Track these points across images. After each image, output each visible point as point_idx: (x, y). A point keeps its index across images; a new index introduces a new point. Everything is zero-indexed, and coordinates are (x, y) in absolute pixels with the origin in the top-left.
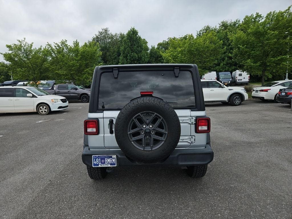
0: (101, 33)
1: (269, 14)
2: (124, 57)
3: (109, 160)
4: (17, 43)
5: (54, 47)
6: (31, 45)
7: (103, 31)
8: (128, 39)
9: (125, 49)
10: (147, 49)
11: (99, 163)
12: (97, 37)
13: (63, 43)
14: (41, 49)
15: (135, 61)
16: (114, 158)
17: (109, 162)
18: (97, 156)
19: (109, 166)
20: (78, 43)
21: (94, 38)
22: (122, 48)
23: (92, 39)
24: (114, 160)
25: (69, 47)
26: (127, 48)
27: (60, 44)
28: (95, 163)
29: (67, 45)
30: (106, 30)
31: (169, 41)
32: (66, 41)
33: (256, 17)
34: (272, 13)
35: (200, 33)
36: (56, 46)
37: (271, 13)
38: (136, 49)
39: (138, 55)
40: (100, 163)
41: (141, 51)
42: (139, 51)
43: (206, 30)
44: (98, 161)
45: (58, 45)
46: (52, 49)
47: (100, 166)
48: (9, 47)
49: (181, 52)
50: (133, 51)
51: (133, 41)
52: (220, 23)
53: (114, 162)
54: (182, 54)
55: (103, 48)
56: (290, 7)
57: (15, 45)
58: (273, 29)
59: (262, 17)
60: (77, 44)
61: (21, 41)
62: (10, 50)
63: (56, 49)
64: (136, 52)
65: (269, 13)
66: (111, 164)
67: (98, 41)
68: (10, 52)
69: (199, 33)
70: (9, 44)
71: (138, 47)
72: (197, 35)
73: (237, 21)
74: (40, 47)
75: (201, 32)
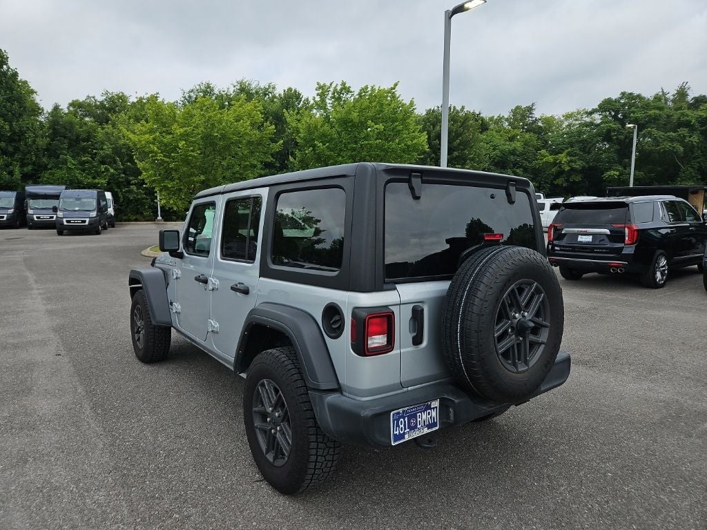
1: (364, 90)
3: (424, 417)
10: (36, 110)
11: (405, 429)
16: (434, 408)
17: (424, 422)
18: (401, 410)
19: (426, 431)
24: (434, 414)
28: (397, 432)
31: (105, 100)
33: (341, 89)
34: (369, 89)
35: (190, 97)
37: (366, 87)
39: (11, 125)
40: (408, 430)
41: (21, 115)
42: (13, 114)
43: (205, 92)
44: (402, 426)
47: (407, 438)
49: (185, 136)
52: (236, 84)
53: (434, 419)
54: (189, 143)
56: (396, 85)
58: (375, 120)
59: (351, 92)
65: (363, 87)
66: (429, 426)
69: (187, 96)
72: (183, 99)
73: (269, 86)
75: (192, 94)
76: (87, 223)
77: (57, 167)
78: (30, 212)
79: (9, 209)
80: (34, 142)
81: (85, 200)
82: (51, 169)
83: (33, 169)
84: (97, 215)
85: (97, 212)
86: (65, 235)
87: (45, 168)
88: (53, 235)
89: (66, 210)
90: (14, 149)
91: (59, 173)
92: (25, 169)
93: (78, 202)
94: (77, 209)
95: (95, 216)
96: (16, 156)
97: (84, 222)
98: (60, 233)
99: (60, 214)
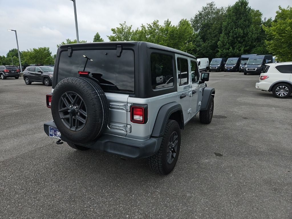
0: (205, 9)
2: (226, 34)
4: (119, 27)
5: (147, 29)
6: (130, 28)
7: (208, 6)
8: (233, 12)
9: (228, 24)
12: (200, 14)
13: (155, 24)
14: (137, 31)
15: (239, 38)
18: (52, 127)
20: (170, 22)
21: (197, 16)
22: (225, 24)
23: (195, 16)
25: (160, 27)
26: (230, 23)
27: (152, 25)
29: (158, 25)
30: (211, 5)
32: (158, 21)
36: (149, 27)
38: (243, 24)
39: (244, 31)
42: (245, 26)
45: (151, 26)
46: (145, 31)
48: (113, 30)
50: (237, 26)
51: (240, 14)
55: (205, 25)
57: (118, 28)
60: (168, 23)
61: (122, 24)
62: (113, 33)
63: (149, 30)
64: (241, 28)
67: (200, 18)
68: (114, 35)
70: (114, 28)
71: (245, 21)
74: (137, 29)
76: (256, 70)
77: (259, 46)
78: (241, 65)
79: (234, 64)
80: (251, 36)
81: (258, 60)
82: (257, 47)
83: (249, 48)
84: (262, 66)
85: (262, 65)
86: (247, 75)
87: (254, 47)
88: (242, 75)
89: (249, 64)
90: (243, 41)
91: (259, 48)
92: (246, 48)
93: (255, 61)
94: (254, 64)
95: (260, 67)
96: (243, 43)
97: (255, 69)
98: (245, 74)
99: (246, 66)
